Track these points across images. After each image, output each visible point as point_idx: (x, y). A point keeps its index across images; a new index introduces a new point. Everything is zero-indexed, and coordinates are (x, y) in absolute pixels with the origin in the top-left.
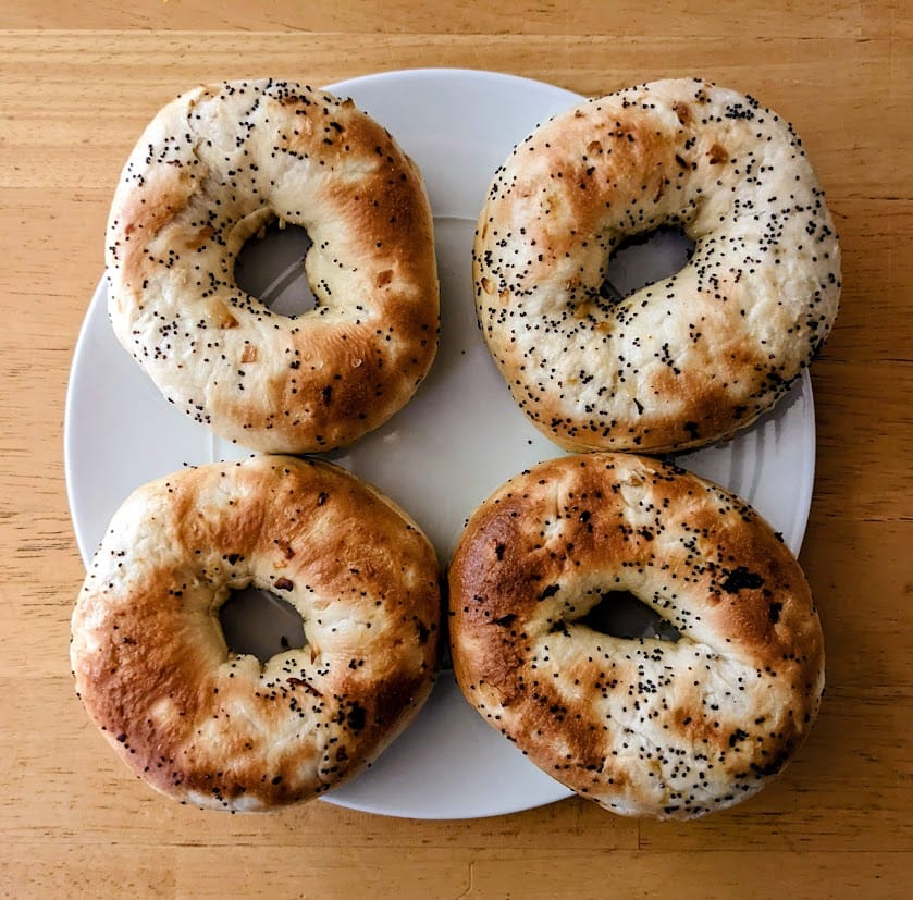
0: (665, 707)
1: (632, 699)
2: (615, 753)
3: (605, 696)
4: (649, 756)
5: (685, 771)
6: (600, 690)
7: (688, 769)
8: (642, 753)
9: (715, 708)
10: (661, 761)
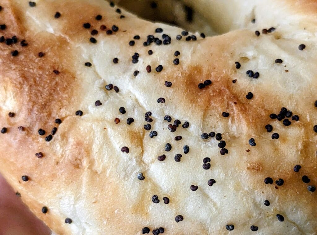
0: (177, 62)
1: (131, 51)
2: (80, 113)
3: (93, 41)
4: (130, 121)
5: (182, 152)
6: (88, 32)
7: (187, 150)
8: (120, 116)
9: (254, 75)
10: (148, 133)
